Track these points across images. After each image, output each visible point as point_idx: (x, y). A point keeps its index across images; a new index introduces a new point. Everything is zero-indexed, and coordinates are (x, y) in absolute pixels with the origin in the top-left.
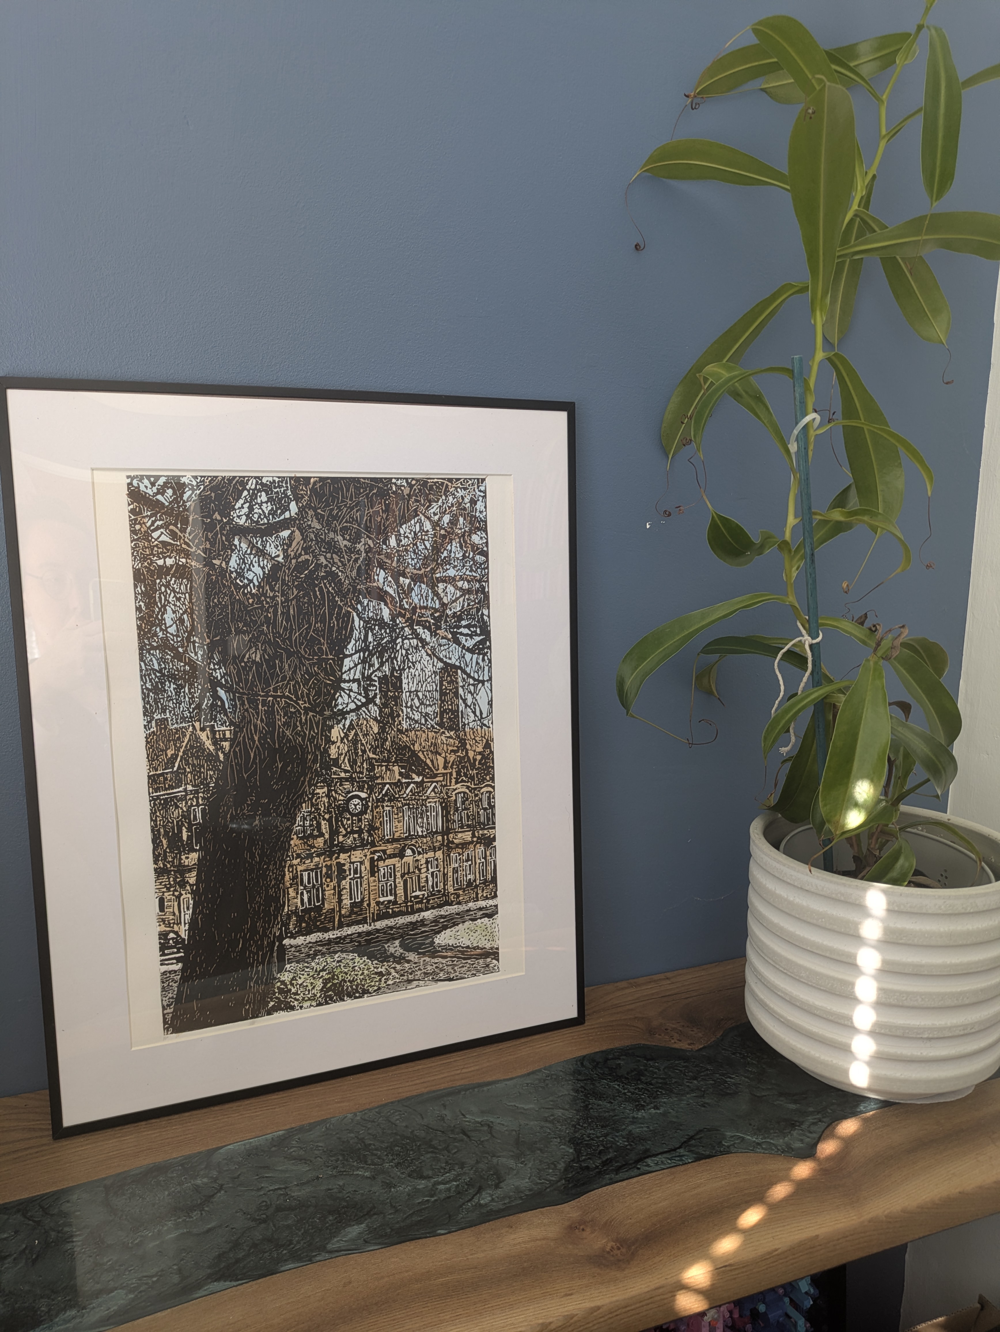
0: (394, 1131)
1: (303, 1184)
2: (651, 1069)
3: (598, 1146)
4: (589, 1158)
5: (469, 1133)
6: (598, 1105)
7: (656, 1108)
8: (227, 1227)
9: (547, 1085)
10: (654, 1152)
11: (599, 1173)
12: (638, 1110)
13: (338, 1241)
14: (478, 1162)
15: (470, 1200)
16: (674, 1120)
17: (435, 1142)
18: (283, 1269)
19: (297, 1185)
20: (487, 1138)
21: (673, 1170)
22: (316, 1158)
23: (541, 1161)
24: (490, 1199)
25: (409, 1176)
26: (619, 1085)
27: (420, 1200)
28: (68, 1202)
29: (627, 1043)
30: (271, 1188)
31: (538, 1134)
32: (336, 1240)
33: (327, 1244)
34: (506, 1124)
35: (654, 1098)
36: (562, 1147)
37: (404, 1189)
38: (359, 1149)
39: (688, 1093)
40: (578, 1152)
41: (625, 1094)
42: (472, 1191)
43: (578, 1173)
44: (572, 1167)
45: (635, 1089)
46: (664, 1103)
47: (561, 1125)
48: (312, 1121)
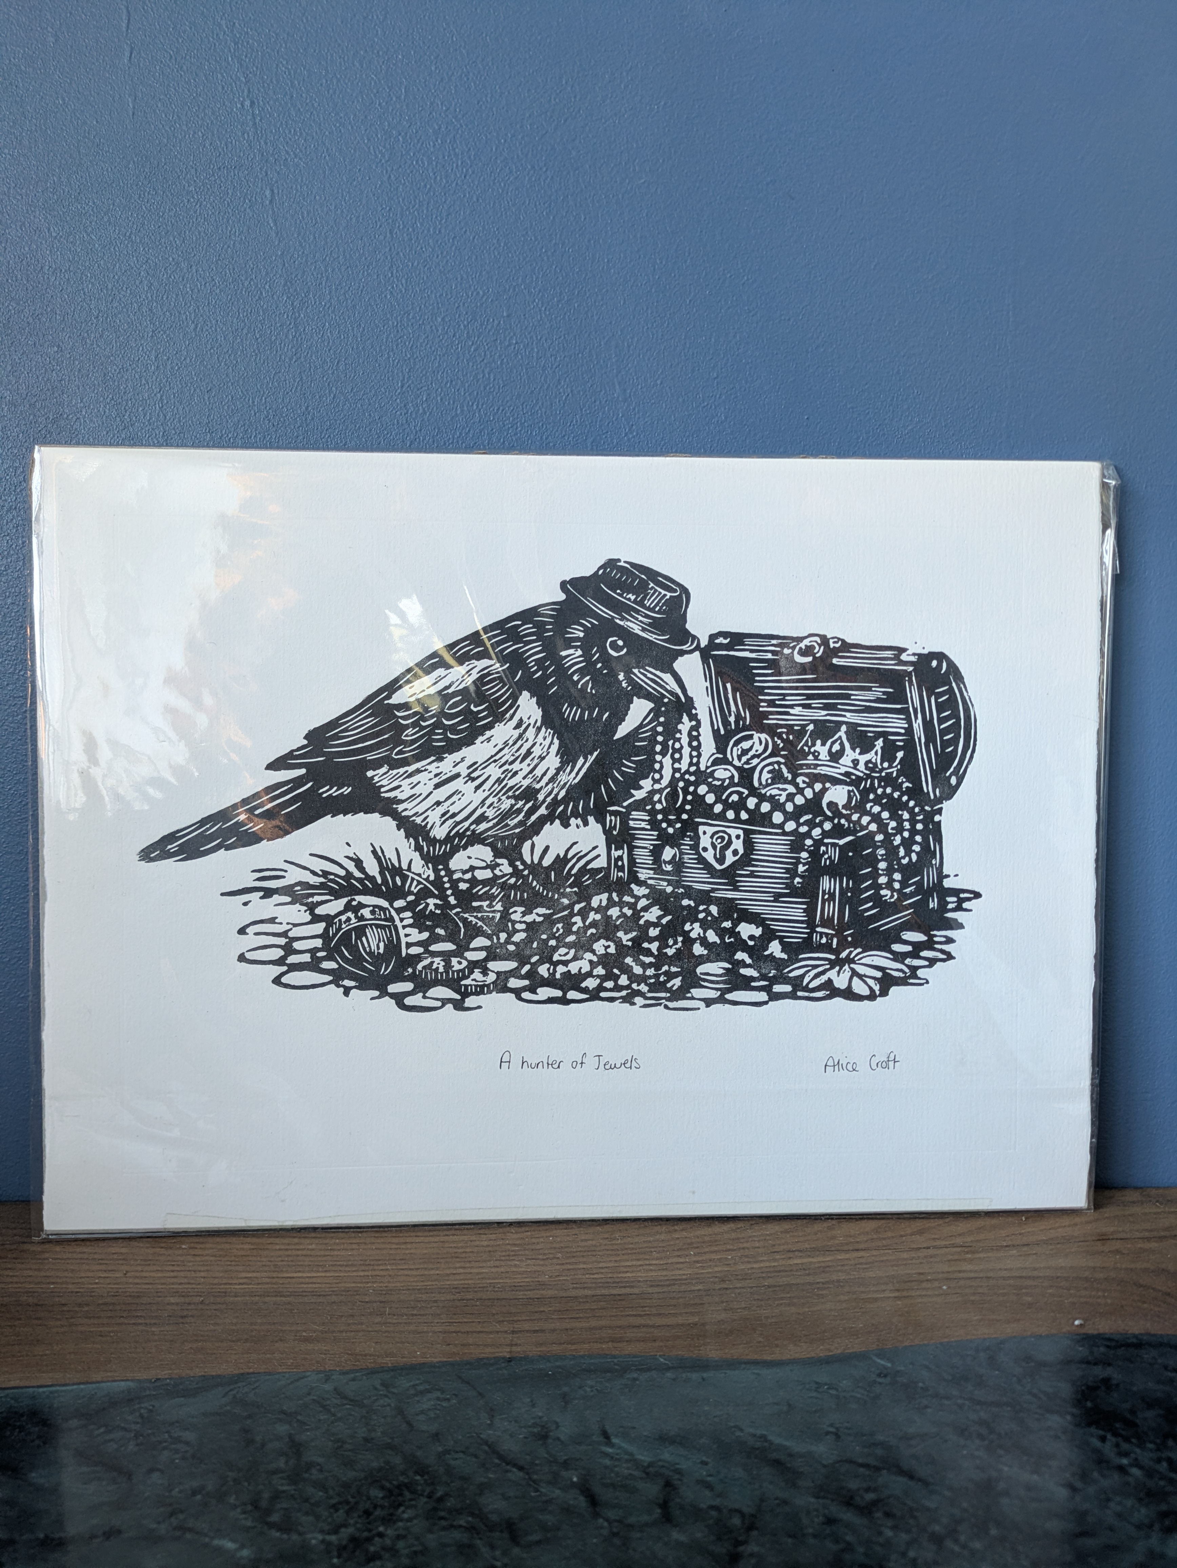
0: (397, 1443)
5: (599, 1492)
34: (719, 1485)
38: (274, 1473)
48: (213, 1373)
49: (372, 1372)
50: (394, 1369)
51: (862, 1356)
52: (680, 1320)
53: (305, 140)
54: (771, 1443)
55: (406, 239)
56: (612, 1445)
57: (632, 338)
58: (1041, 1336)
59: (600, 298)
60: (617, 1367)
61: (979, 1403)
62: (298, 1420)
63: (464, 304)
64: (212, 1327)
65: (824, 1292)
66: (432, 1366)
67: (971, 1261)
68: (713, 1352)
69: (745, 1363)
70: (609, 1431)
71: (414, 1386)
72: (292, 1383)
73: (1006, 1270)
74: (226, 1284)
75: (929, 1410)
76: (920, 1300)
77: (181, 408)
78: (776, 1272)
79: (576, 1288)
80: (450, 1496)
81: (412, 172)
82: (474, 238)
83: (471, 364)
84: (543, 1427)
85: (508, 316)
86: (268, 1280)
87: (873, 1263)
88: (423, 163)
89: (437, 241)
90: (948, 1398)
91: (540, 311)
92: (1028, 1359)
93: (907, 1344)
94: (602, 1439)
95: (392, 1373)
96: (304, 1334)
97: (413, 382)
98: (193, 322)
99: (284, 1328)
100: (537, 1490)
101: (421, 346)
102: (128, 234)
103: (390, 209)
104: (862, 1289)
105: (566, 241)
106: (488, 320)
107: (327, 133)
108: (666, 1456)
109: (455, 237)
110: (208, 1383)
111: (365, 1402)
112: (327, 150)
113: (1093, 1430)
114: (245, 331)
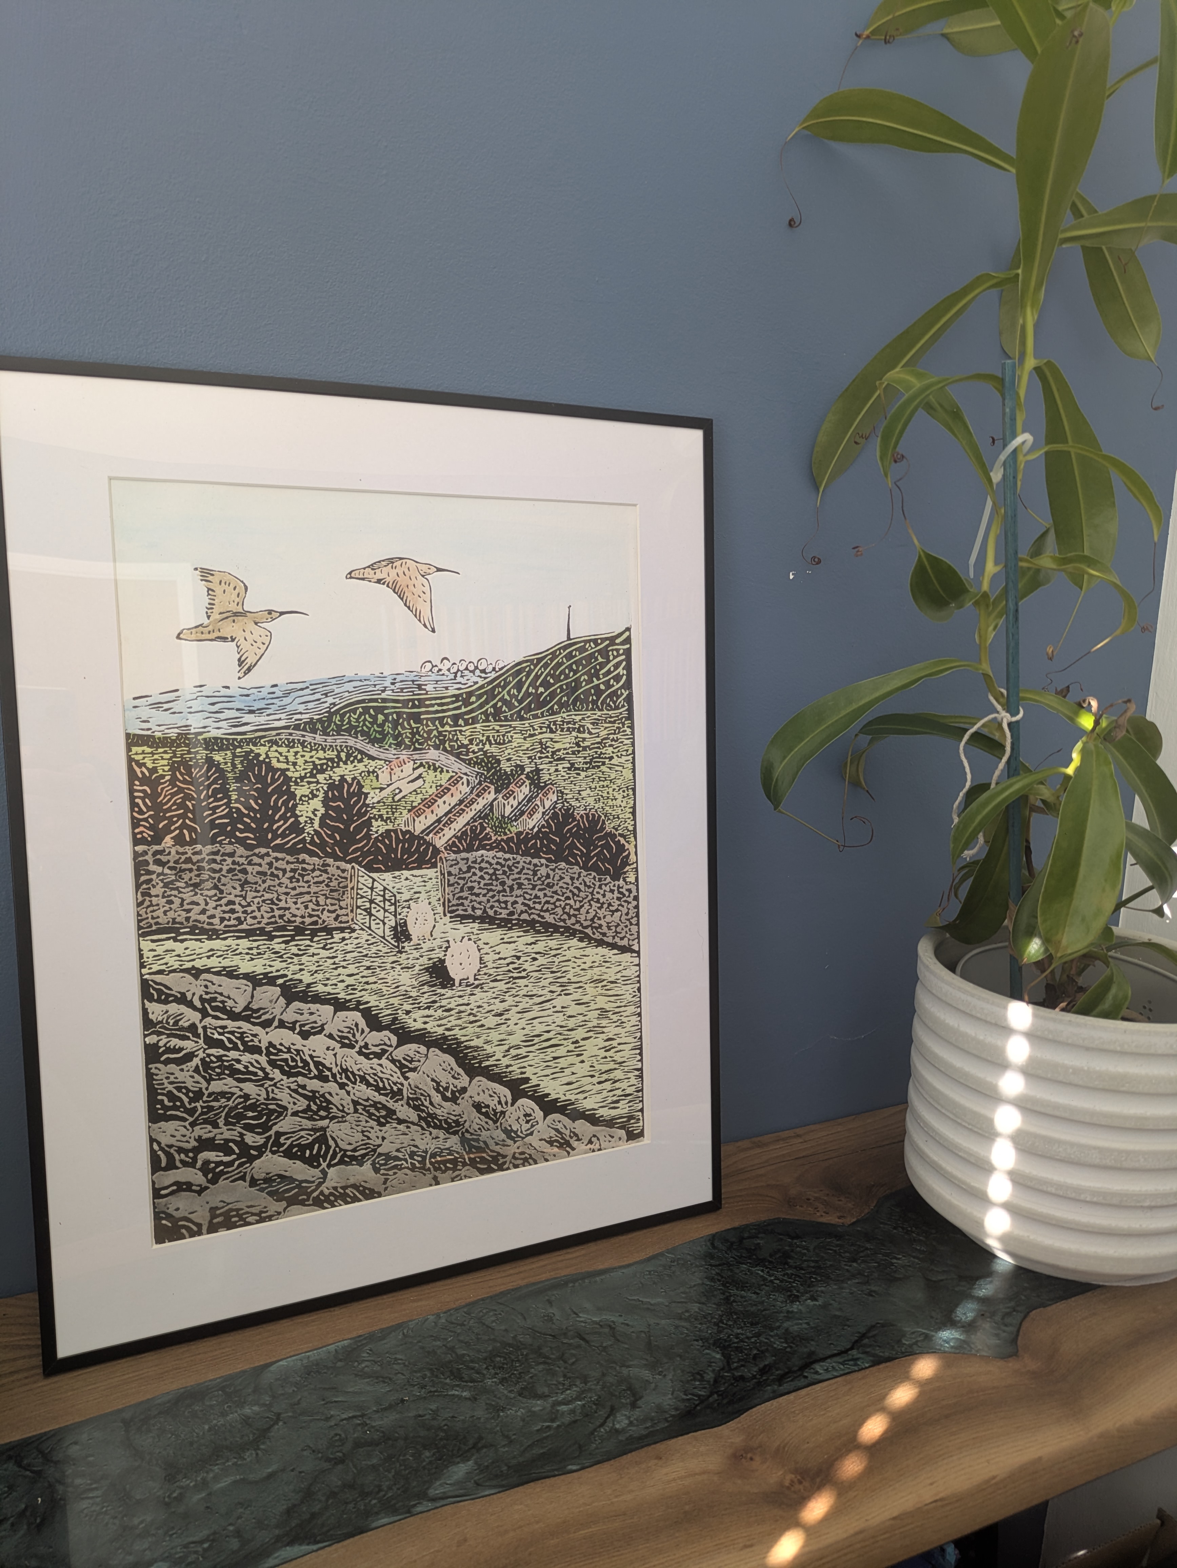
0: (492, 1337)
1: (385, 1409)
2: (798, 1249)
3: (751, 1349)
4: (742, 1366)
5: (587, 1337)
6: (742, 1297)
7: (813, 1298)
8: (292, 1470)
9: (674, 1272)
10: (821, 1356)
11: (759, 1384)
12: (792, 1302)
13: (441, 1485)
14: (604, 1375)
15: (602, 1425)
16: (837, 1313)
17: (545, 1350)
18: (374, 1525)
19: (377, 1412)
20: (610, 1343)
21: (848, 1377)
22: (396, 1374)
23: (683, 1371)
24: (627, 1422)
25: (520, 1395)
26: (762, 1271)
27: (539, 1427)
28: (76, 1443)
29: (763, 1217)
30: (344, 1416)
31: (673, 1335)
32: (438, 1483)
33: (428, 1489)
34: (630, 1323)
35: (809, 1287)
36: (707, 1351)
37: (516, 1412)
38: (450, 1362)
39: (849, 1279)
40: (727, 1358)
41: (771, 1281)
42: (603, 1413)
43: (732, 1384)
44: (723, 1377)
45: (784, 1275)
46: (822, 1292)
47: (701, 1324)
48: (384, 1326)
51: (661, 1254)
54: (642, 1302)
56: (581, 1317)
62: (441, 1338)
70: (576, 1312)
71: (480, 1311)
72: (424, 1322)
80: (530, 1353)
84: (548, 1316)
90: (701, 1266)
92: (727, 1241)
93: (677, 1245)
94: (575, 1315)
100: (562, 1342)
108: (604, 1317)
110: (386, 1332)
111: (464, 1323)
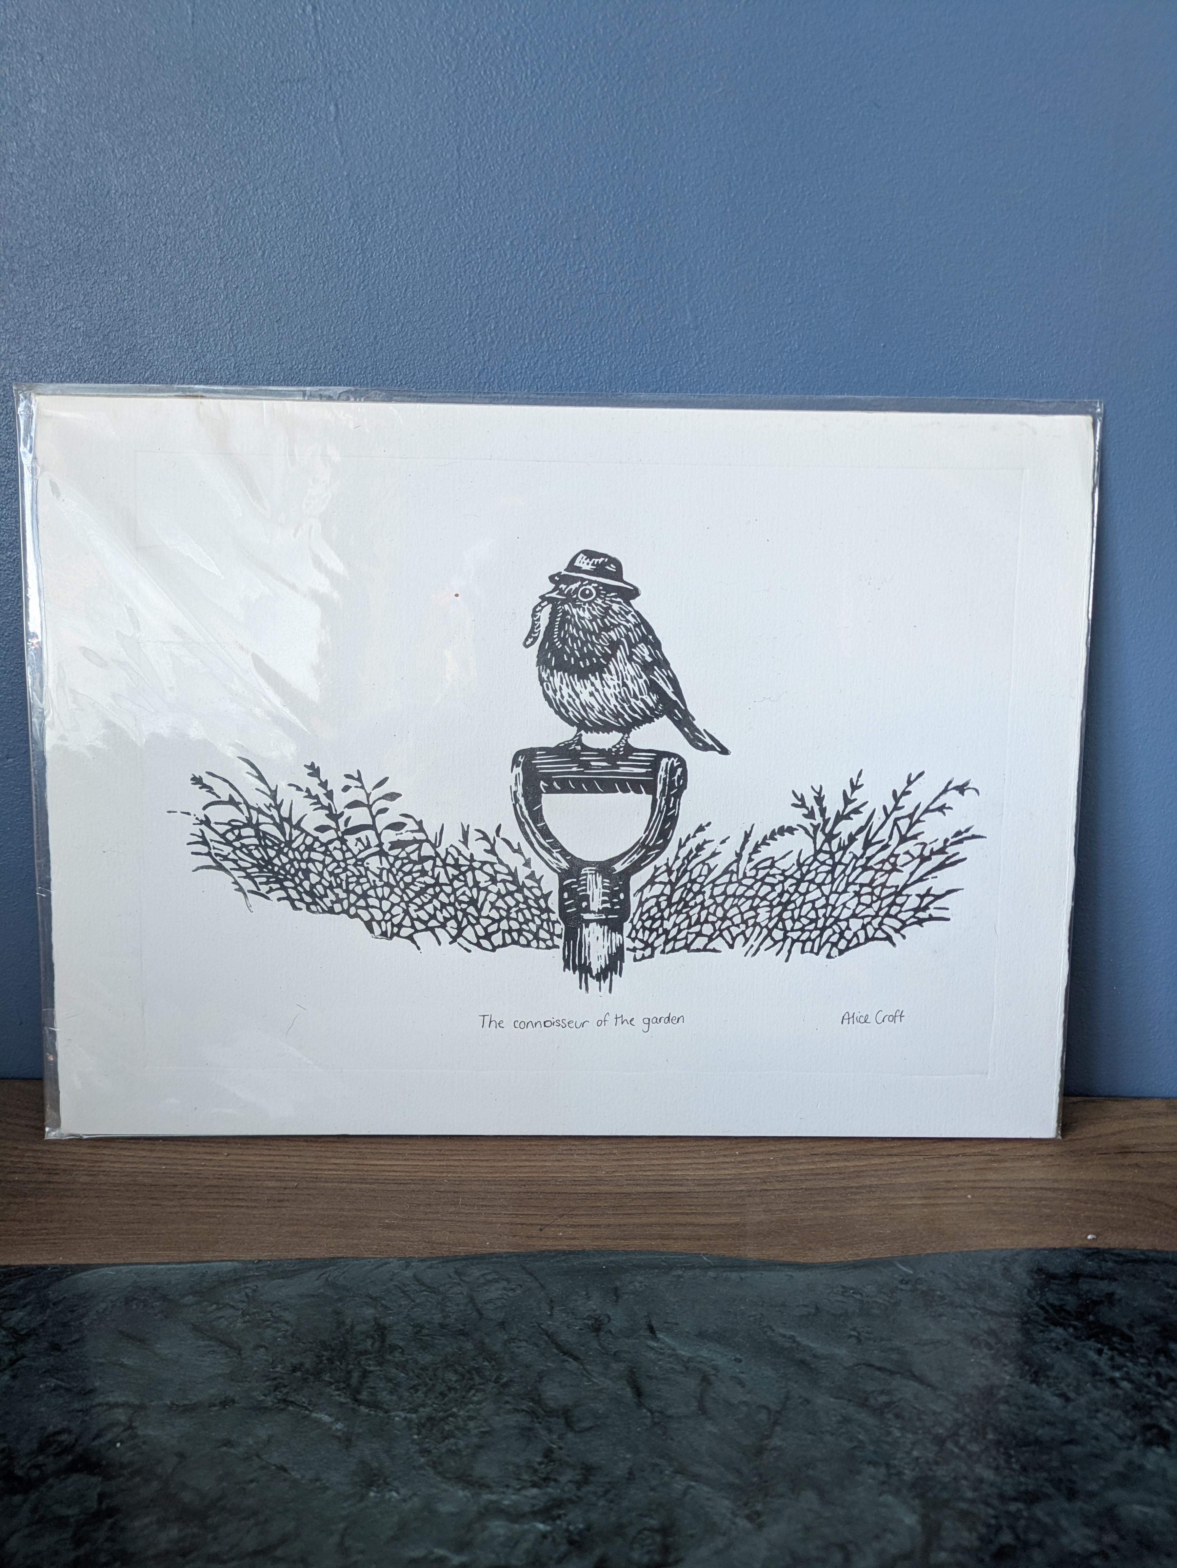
0: (468, 1329)
1: (183, 1409)
5: (644, 1384)
19: (169, 1408)
20: (684, 1411)
22: (256, 1348)
27: (420, 1553)
29: (1142, 1242)
34: (749, 1383)
36: (889, 1500)
37: (400, 1501)
40: (930, 1533)
48: (309, 1256)
49: (446, 1260)
50: (465, 1258)
52: (722, 1220)
53: (369, 50)
54: (799, 1344)
55: (474, 156)
56: (657, 1340)
57: (705, 262)
58: (1055, 1249)
59: (673, 217)
60: (664, 1264)
61: (991, 1313)
62: (382, 1305)
63: (533, 226)
64: (305, 1212)
65: (858, 1197)
66: (499, 1256)
67: (996, 1170)
68: (751, 1253)
69: (780, 1265)
70: (655, 1326)
71: (483, 1275)
72: (377, 1267)
73: (1029, 1180)
74: (316, 1169)
75: (944, 1318)
76: (945, 1209)
77: (251, 338)
78: (813, 1175)
79: (630, 1184)
80: (514, 1382)
81: (479, 83)
82: (543, 155)
83: (539, 290)
84: (596, 1319)
85: (578, 239)
86: (354, 1167)
87: (904, 1169)
88: (491, 73)
89: (506, 159)
90: (962, 1307)
91: (611, 233)
92: (1040, 1271)
93: (929, 1251)
94: (648, 1333)
95: (464, 1262)
96: (387, 1221)
97: (481, 310)
98: (260, 249)
99: (369, 1215)
100: (589, 1380)
101: (489, 272)
102: (192, 155)
103: (458, 125)
104: (892, 1195)
105: (639, 157)
106: (558, 243)
107: (392, 41)
108: (704, 1353)
109: (524, 154)
110: (304, 1266)
111: (441, 1289)
112: (393, 60)
113: (1091, 1343)
114: (312, 258)
